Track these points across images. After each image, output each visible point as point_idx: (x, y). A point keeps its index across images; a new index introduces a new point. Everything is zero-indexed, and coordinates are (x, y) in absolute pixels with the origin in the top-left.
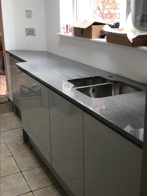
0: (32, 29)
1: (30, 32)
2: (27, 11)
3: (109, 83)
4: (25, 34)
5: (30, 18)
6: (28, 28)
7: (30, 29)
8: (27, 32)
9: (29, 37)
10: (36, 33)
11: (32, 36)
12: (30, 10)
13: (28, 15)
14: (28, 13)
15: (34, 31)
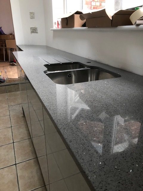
0: (35, 28)
1: (34, 30)
2: (31, 13)
3: (86, 68)
4: (30, 32)
5: (33, 19)
6: (32, 27)
7: (33, 28)
8: (31, 30)
9: (33, 34)
10: (38, 31)
11: (36, 34)
12: (33, 12)
13: (32, 16)
14: (32, 15)
15: (37, 30)
